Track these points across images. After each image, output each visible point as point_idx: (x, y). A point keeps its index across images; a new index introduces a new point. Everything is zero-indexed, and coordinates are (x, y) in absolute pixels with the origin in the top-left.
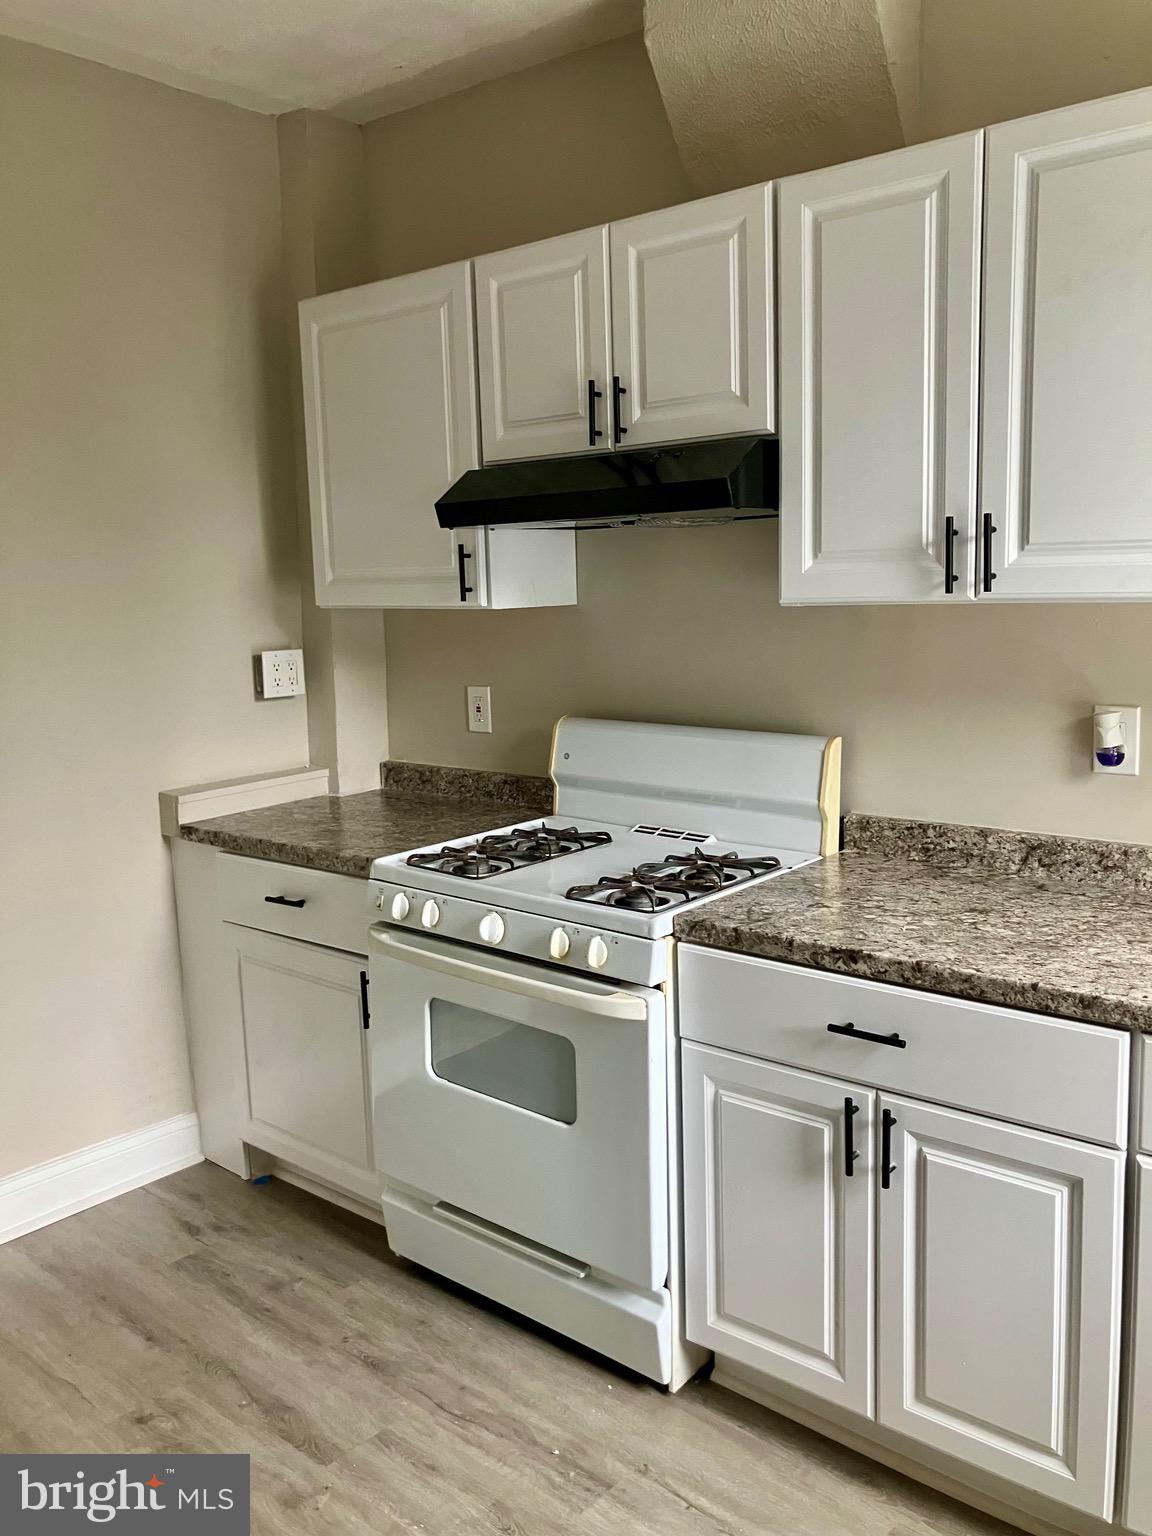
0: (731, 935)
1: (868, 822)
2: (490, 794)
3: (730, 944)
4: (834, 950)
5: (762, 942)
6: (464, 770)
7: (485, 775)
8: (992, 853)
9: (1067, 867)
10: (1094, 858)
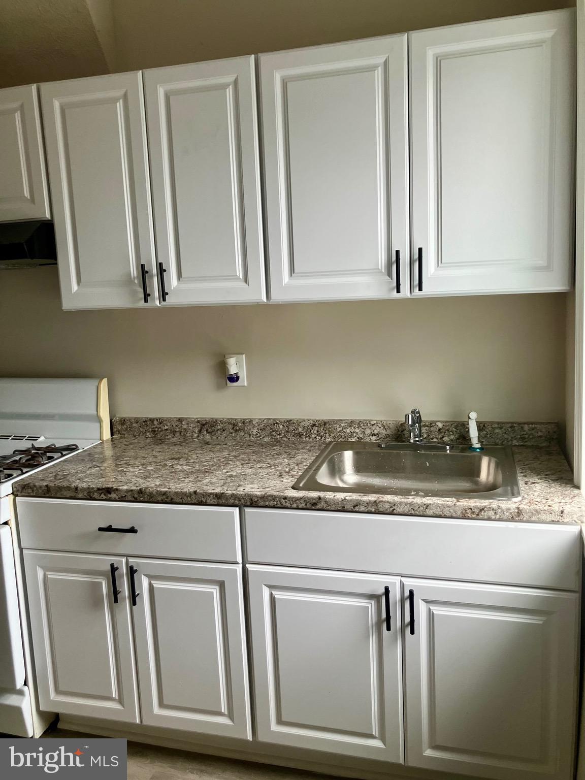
0: (45, 489)
1: (124, 420)
3: (44, 494)
4: (99, 489)
5: (62, 490)
8: (185, 429)
9: (219, 432)
10: (231, 426)
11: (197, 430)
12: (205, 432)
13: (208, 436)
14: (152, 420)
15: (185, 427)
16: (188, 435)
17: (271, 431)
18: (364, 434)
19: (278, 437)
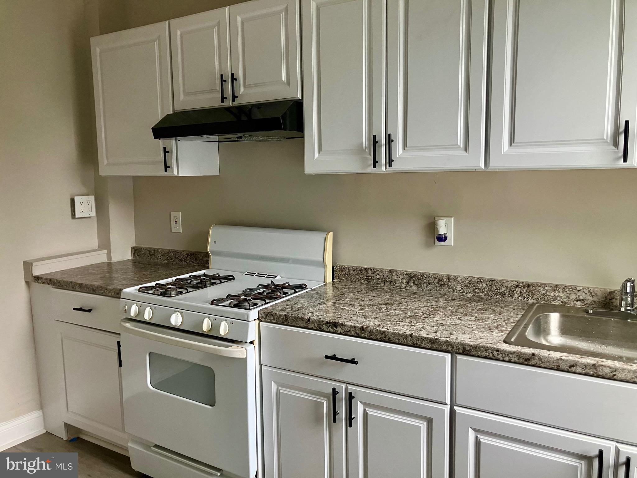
0: (284, 318)
1: (344, 268)
2: (181, 260)
3: (283, 322)
4: (327, 323)
5: (297, 320)
6: (169, 250)
7: (179, 252)
8: (395, 280)
9: (425, 285)
10: (436, 281)
11: (405, 281)
12: (412, 284)
13: (415, 288)
14: (367, 270)
15: (395, 277)
16: (397, 285)
17: (474, 288)
18: (569, 298)
19: (481, 294)
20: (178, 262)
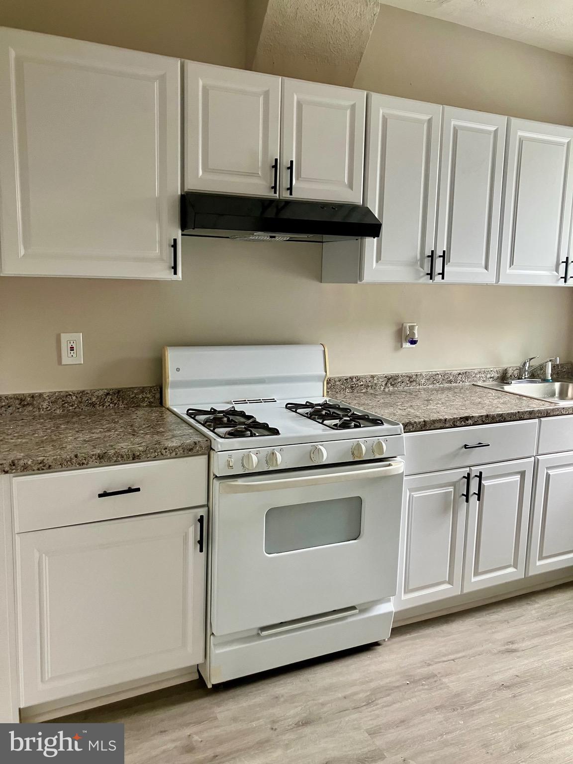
0: (422, 424)
2: (93, 405)
3: (422, 428)
4: (461, 418)
5: (435, 423)
8: (376, 384)
9: (399, 384)
10: (408, 379)
11: (384, 384)
12: (390, 385)
13: (391, 388)
14: (351, 378)
15: (375, 382)
16: (377, 388)
20: (86, 409)
